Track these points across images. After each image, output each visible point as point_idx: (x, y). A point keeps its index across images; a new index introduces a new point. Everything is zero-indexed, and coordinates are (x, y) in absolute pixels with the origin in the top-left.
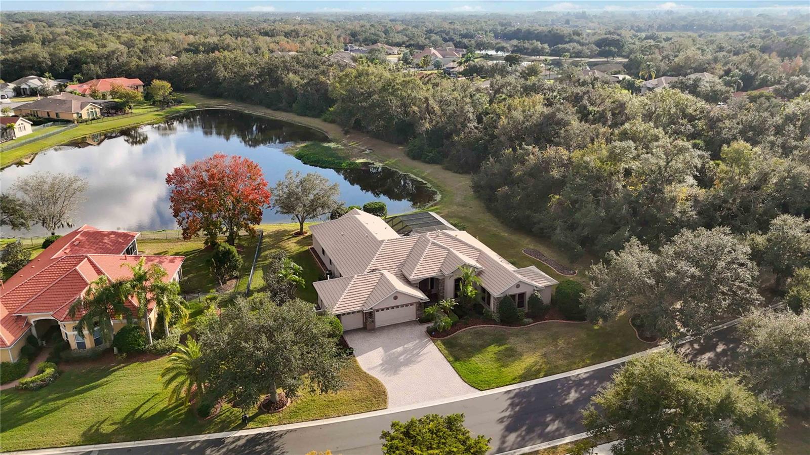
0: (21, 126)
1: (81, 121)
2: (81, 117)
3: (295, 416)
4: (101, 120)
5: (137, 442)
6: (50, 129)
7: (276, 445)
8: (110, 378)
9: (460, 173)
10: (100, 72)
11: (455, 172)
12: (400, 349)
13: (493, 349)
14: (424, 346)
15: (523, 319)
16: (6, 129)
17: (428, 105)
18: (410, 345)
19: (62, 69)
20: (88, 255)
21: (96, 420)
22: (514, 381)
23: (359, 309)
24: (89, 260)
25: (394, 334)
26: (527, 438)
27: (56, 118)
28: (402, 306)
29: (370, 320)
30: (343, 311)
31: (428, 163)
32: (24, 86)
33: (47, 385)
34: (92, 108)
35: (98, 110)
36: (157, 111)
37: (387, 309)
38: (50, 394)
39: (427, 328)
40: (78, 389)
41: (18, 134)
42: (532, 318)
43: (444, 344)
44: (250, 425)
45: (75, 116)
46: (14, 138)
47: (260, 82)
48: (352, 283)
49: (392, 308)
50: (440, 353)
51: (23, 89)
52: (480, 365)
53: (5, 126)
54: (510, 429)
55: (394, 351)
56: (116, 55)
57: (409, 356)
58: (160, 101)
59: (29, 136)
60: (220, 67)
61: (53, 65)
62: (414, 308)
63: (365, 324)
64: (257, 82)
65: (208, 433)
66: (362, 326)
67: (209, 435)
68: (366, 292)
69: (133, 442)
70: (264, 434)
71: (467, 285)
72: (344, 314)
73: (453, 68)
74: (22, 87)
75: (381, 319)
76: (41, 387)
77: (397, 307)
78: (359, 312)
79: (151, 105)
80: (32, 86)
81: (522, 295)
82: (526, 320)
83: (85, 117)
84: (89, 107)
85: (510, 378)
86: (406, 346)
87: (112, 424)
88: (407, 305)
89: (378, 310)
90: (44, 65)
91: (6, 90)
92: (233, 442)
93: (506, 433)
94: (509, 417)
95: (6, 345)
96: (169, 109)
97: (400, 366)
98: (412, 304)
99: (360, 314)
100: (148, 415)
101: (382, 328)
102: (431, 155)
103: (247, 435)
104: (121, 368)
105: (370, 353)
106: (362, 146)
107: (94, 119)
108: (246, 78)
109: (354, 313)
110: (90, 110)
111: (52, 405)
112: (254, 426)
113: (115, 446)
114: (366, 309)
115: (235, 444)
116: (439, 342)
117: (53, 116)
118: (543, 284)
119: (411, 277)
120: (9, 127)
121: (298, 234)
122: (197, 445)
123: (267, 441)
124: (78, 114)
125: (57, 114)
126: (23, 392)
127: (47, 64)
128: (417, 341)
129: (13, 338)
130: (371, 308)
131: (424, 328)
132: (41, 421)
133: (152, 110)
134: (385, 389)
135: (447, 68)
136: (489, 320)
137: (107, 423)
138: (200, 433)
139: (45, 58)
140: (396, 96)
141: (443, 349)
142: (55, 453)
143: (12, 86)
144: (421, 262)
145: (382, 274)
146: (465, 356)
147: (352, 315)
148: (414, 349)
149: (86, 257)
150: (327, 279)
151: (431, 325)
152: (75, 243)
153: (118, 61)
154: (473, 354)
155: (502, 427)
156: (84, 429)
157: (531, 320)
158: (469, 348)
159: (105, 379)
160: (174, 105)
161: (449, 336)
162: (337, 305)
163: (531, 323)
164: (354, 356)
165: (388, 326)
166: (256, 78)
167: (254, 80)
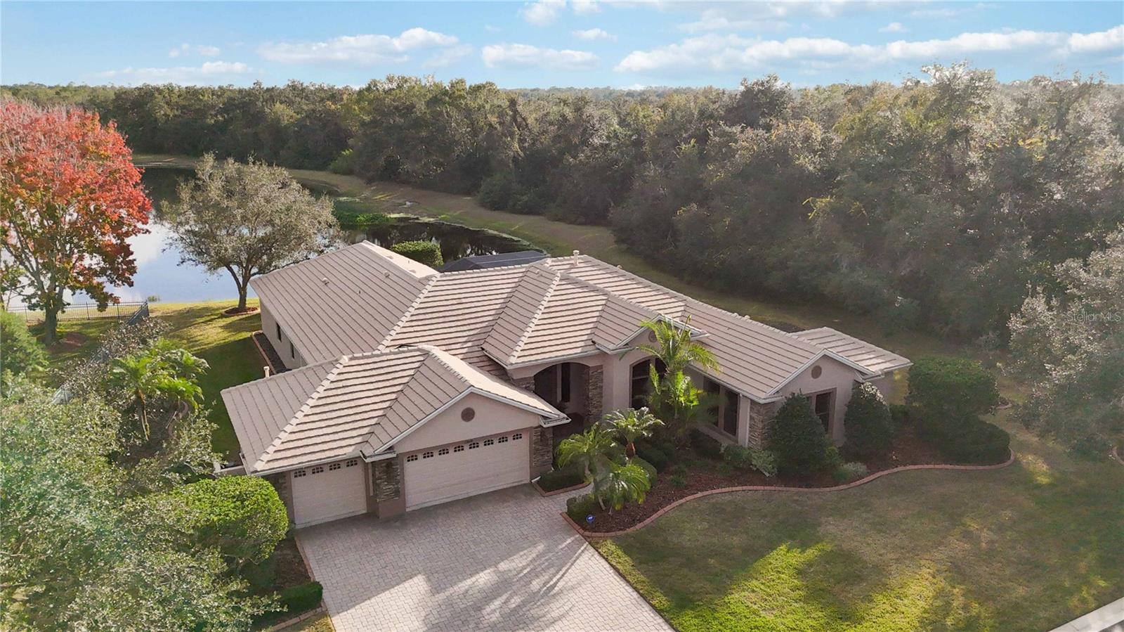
9: (581, 224)
11: (571, 223)
12: (484, 578)
13: (785, 558)
14: (568, 558)
15: (838, 466)
17: (516, 112)
18: (516, 563)
23: (349, 452)
25: (465, 529)
28: (488, 441)
29: (386, 487)
30: (295, 461)
31: (521, 212)
37: (444, 450)
39: (570, 502)
42: (864, 462)
43: (627, 550)
47: (224, 119)
48: (332, 377)
49: (459, 447)
50: (623, 584)
52: (770, 617)
55: (469, 582)
57: (515, 601)
62: (524, 445)
63: (371, 501)
64: (220, 118)
66: (361, 509)
68: (374, 404)
71: (673, 374)
72: (300, 472)
77: (473, 444)
78: (352, 462)
81: (824, 399)
82: (850, 467)
86: (503, 566)
88: (503, 438)
89: (412, 457)
98: (517, 435)
99: (357, 473)
101: (428, 512)
102: (525, 198)
105: (385, 596)
106: (399, 199)
108: (202, 113)
109: (335, 465)
114: (375, 451)
116: (610, 546)
118: (878, 367)
119: (513, 360)
121: (233, 312)
128: (541, 547)
130: (391, 448)
131: (557, 504)
136: (742, 472)
140: (458, 107)
141: (628, 567)
144: (536, 322)
145: (426, 354)
146: (709, 587)
147: (328, 475)
148: (535, 573)
150: (264, 376)
151: (579, 493)
154: (730, 578)
157: (861, 467)
158: (712, 561)
161: (639, 526)
162: (277, 442)
163: (861, 478)
164: (325, 614)
165: (470, 500)
166: (218, 113)
167: (216, 116)
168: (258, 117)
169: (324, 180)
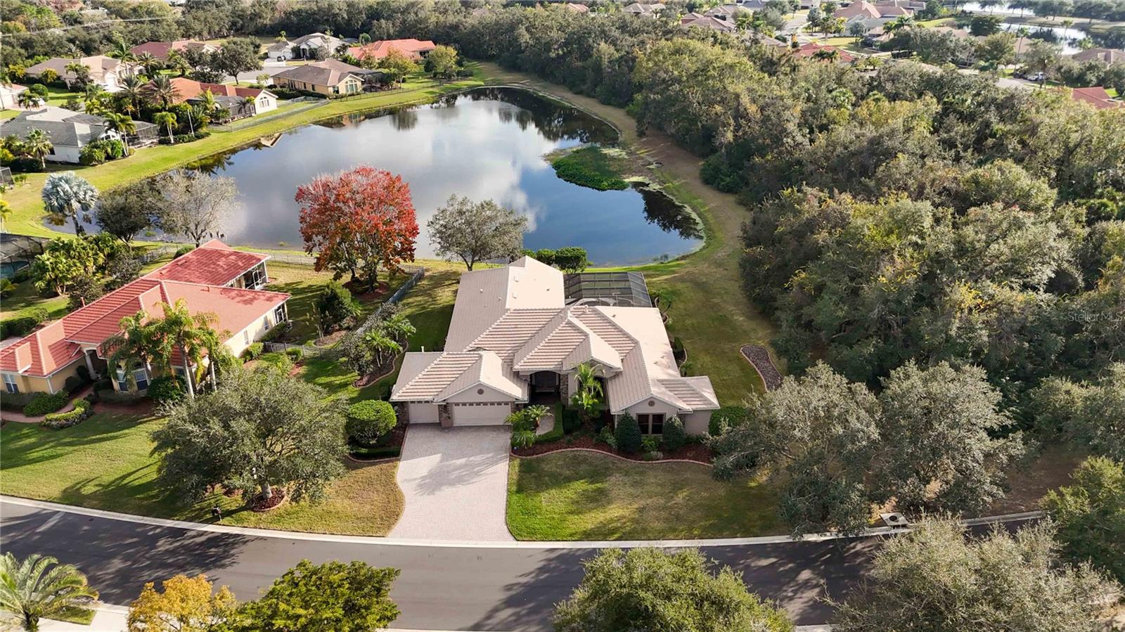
0: (264, 100)
1: (338, 96)
2: (338, 92)
3: (279, 520)
4: (363, 96)
5: (105, 512)
6: (300, 105)
7: (232, 552)
8: (133, 430)
10: (391, 31)
12: (462, 461)
13: (580, 485)
14: (496, 463)
15: (650, 452)
16: (244, 104)
18: (478, 458)
19: (358, 24)
20: (163, 282)
21: (85, 477)
22: (572, 537)
23: (430, 398)
24: (161, 288)
26: (525, 619)
27: (311, 91)
28: (490, 404)
29: (445, 415)
30: (408, 398)
32: (303, 46)
33: (70, 426)
34: (351, 81)
35: (359, 83)
36: (432, 87)
37: (471, 404)
38: (66, 437)
39: (514, 438)
40: (94, 437)
41: (260, 110)
42: (665, 453)
43: (520, 466)
44: (226, 520)
45: (331, 90)
46: (253, 115)
47: (564, 53)
49: (478, 404)
50: (506, 478)
51: (303, 49)
52: (544, 505)
53: (244, 100)
54: (509, 603)
55: (453, 462)
56: (415, 9)
57: (465, 473)
58: (442, 74)
59: (271, 112)
60: (522, 30)
61: (350, 20)
62: (508, 408)
63: (440, 419)
64: (561, 52)
65: (178, 520)
66: (436, 421)
67: (177, 522)
68: (448, 377)
69: (101, 512)
70: (231, 535)
72: (412, 402)
73: (879, 35)
74: (301, 47)
75: (460, 416)
76: (62, 427)
77: (484, 404)
78: (432, 402)
79: (431, 78)
80: (313, 46)
81: (659, 417)
82: (654, 453)
83: (342, 91)
84: (348, 79)
85: (568, 531)
86: (472, 458)
87: (96, 485)
88: (499, 404)
89: (457, 404)
90: (340, 19)
91: (285, 50)
92: (194, 537)
93: (503, 606)
94: (524, 585)
95: (42, 373)
96: (448, 85)
97: (442, 485)
98: (506, 404)
99: (434, 405)
100: (136, 483)
101: (461, 428)
102: (728, 179)
103: (213, 533)
104: (149, 421)
105: (421, 459)
107: (353, 95)
108: (548, 46)
110: (349, 83)
111: (59, 450)
112: (227, 523)
113: (84, 512)
114: (439, 400)
115: (192, 540)
116: (516, 462)
117: (309, 88)
118: (694, 407)
119: (519, 367)
120: (248, 101)
122: (158, 530)
123: (226, 545)
124: (334, 87)
125: (313, 86)
126: (45, 429)
127: (343, 18)
128: (490, 455)
129: (54, 367)
130: (447, 400)
131: (509, 437)
132: (38, 466)
133: (430, 84)
134: (401, 510)
135: (870, 35)
136: (600, 443)
137: (93, 483)
138: (169, 517)
139: (340, 10)
141: (515, 472)
142: (28, 505)
143: (292, 44)
144: (539, 348)
145: (480, 357)
146: (534, 488)
147: (424, 405)
148: (479, 465)
149: (160, 283)
150: (421, 351)
152: (179, 263)
153: (417, 16)
154: (546, 487)
155: (504, 596)
156: (68, 484)
157: (660, 454)
158: (547, 479)
159: (127, 431)
160: (457, 80)
161: (533, 457)
163: (658, 460)
164: (399, 460)
165: (470, 427)
166: (560, 46)
167: (557, 49)
168: (586, 53)
169: (614, 122)
